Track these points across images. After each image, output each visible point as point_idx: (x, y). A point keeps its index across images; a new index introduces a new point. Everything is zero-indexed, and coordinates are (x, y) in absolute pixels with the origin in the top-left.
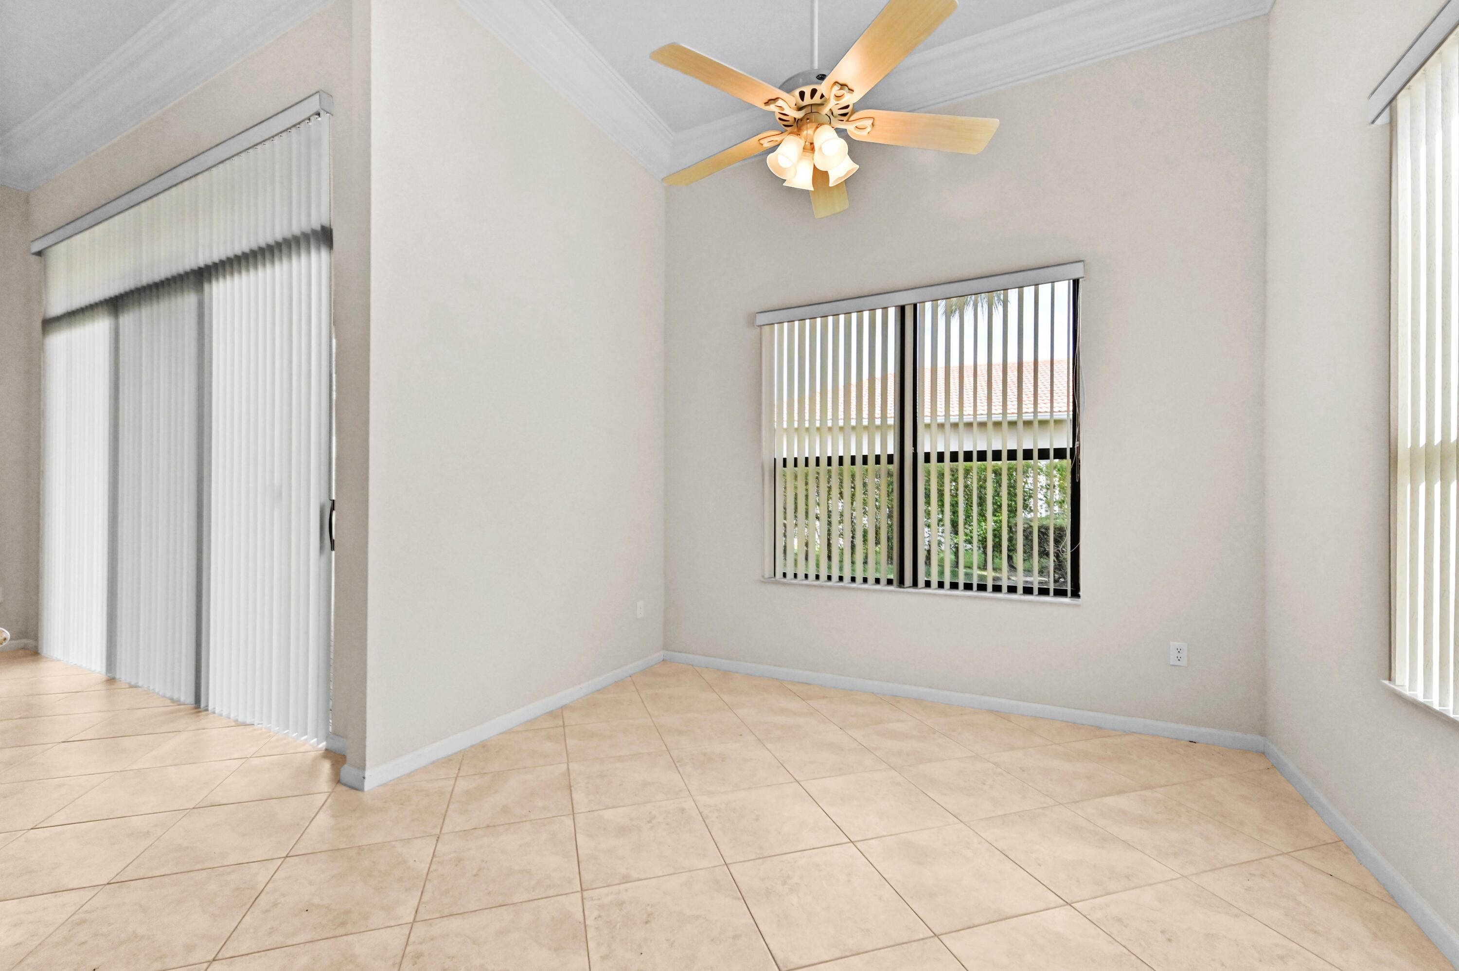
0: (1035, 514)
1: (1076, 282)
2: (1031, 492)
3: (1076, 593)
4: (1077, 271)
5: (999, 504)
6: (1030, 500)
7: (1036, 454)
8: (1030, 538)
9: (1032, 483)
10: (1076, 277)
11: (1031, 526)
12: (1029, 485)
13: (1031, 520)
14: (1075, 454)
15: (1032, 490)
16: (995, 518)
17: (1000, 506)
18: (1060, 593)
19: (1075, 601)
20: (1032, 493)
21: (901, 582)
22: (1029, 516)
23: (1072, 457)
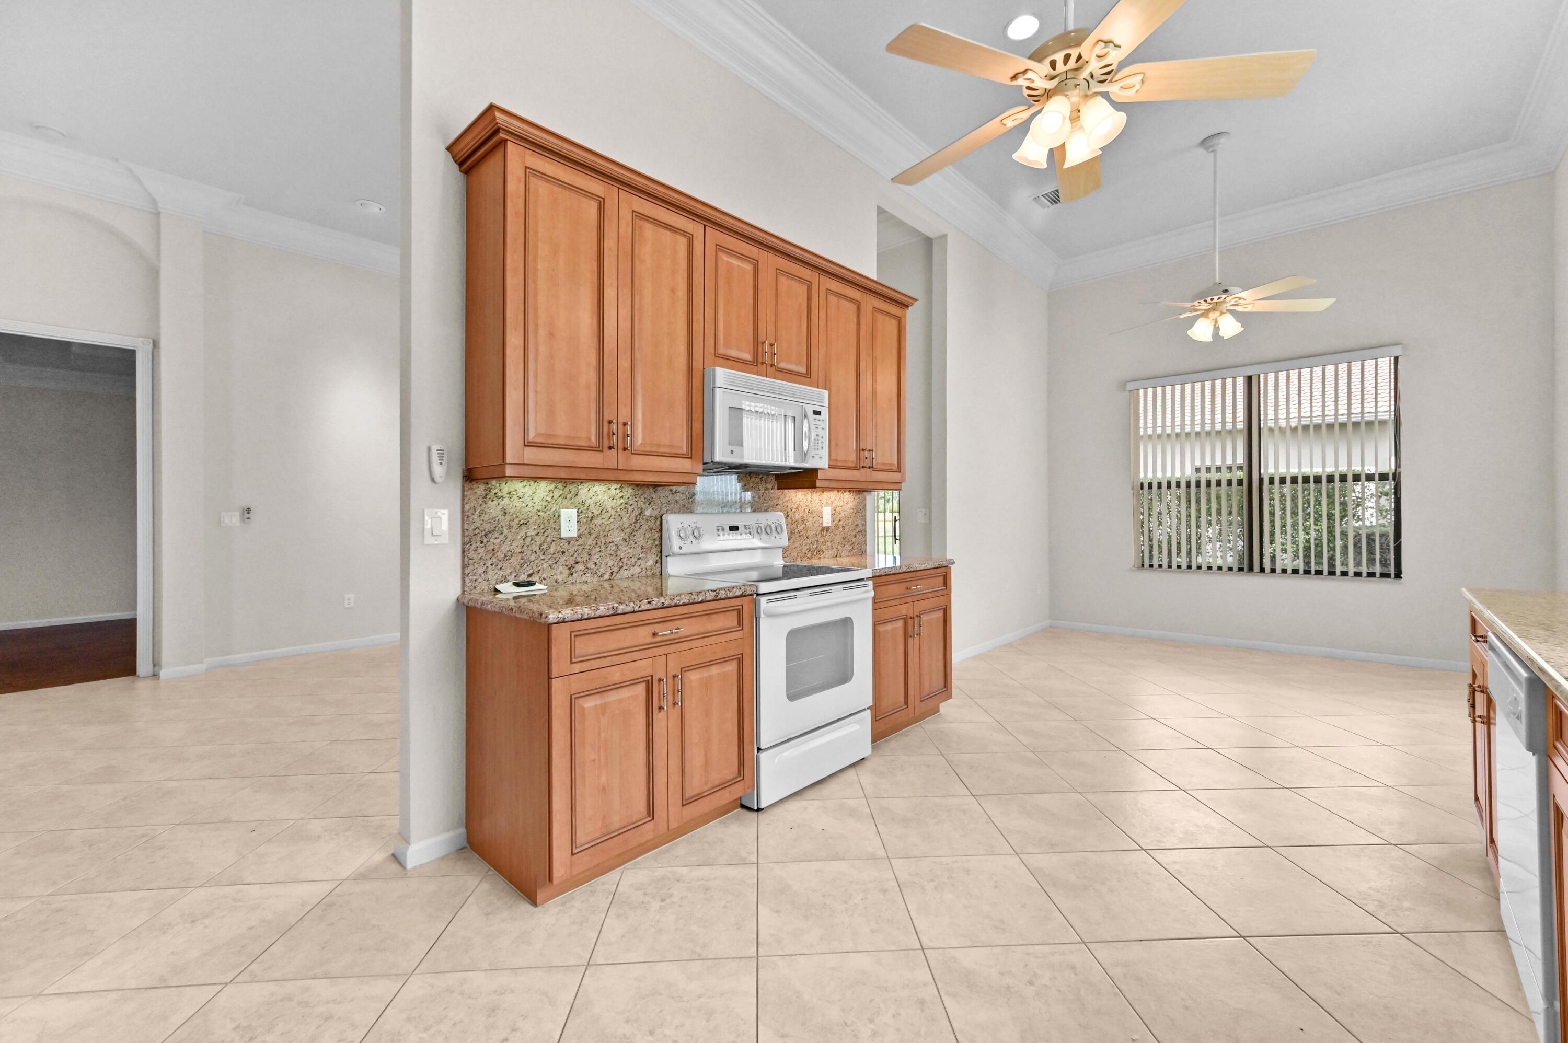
0: (1364, 523)
1: (1396, 359)
2: (1359, 500)
3: (1398, 575)
4: (1397, 351)
5: (1320, 513)
6: (1358, 509)
7: (1363, 478)
8: (1359, 545)
9: (1360, 491)
10: (1397, 355)
11: (1360, 534)
12: (1357, 493)
13: (1359, 528)
14: (1397, 477)
15: (1360, 498)
16: (1317, 528)
17: (1321, 516)
18: (1385, 575)
19: (1397, 581)
20: (1360, 502)
21: (1251, 569)
22: (1357, 525)
23: (1394, 479)
